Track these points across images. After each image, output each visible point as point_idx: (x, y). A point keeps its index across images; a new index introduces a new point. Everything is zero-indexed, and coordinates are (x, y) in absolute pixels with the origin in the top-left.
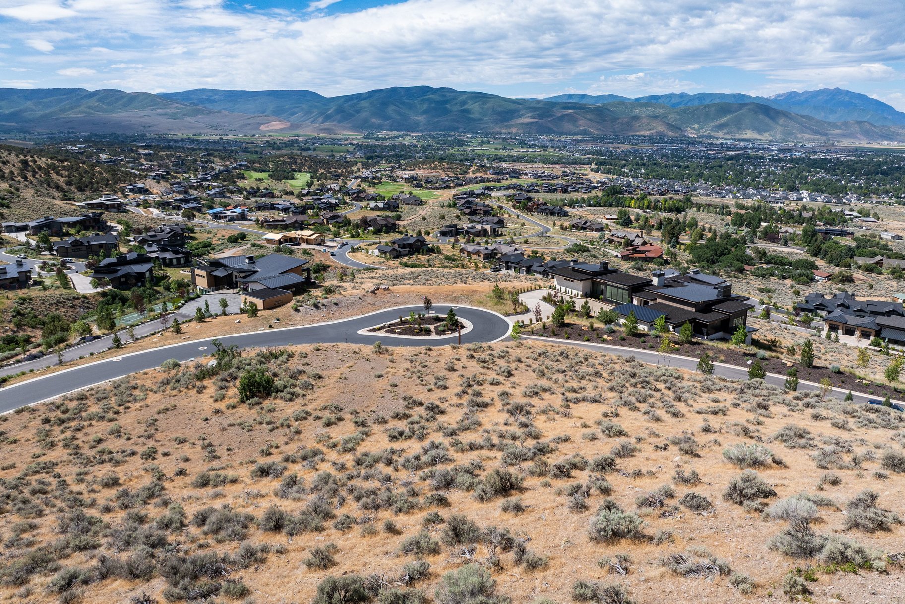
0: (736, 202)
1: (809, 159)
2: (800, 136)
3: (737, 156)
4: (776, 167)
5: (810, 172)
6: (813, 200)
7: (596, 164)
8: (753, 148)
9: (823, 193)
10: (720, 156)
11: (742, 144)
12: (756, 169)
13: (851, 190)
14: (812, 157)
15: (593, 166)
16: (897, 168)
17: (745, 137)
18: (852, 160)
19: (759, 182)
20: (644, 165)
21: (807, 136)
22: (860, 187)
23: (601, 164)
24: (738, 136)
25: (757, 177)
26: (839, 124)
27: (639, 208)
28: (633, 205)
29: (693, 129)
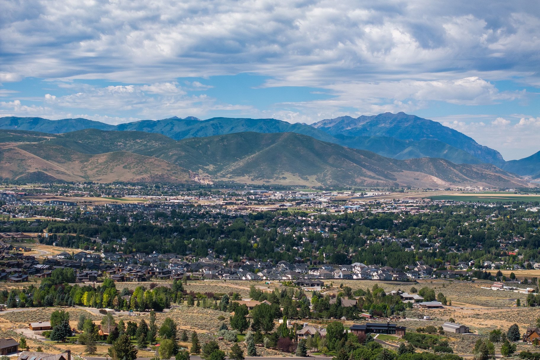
0: (253, 288)
1: (370, 214)
2: (358, 180)
3: (267, 213)
4: (323, 227)
5: (369, 234)
6: (366, 276)
7: (50, 231)
8: (294, 200)
9: (383, 265)
10: (244, 213)
11: (278, 195)
12: (294, 232)
13: (420, 258)
14: (374, 211)
15: (46, 234)
16: (481, 224)
17: (283, 182)
18: (425, 215)
19: (296, 252)
20: (127, 229)
21: (369, 180)
22: (434, 255)
23: (58, 230)
24: (273, 182)
25: (294, 244)
26: (408, 162)
27: (95, 305)
28: (85, 301)
29: (207, 171)
